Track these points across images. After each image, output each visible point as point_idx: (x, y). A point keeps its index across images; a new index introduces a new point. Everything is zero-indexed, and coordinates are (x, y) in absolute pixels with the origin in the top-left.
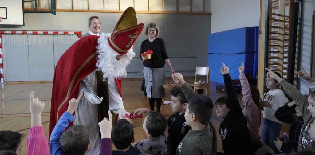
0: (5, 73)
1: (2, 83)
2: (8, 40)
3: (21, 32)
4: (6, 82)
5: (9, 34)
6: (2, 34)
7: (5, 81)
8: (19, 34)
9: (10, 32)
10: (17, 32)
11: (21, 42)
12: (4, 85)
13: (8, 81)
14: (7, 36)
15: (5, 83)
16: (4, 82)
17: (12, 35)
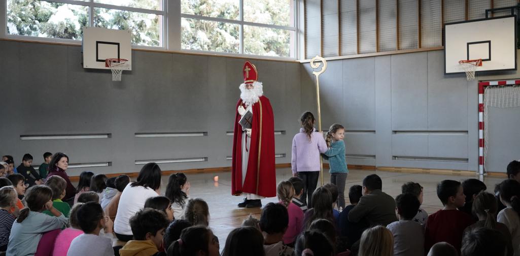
0: (485, 156)
1: (480, 174)
2: (494, 98)
3: (513, 82)
4: (488, 172)
5: (496, 86)
6: (486, 86)
7: (486, 171)
8: (511, 85)
9: (496, 83)
10: (508, 83)
11: (513, 100)
12: (484, 177)
13: (490, 170)
14: (492, 90)
15: (484, 174)
16: (484, 172)
17: (500, 87)
